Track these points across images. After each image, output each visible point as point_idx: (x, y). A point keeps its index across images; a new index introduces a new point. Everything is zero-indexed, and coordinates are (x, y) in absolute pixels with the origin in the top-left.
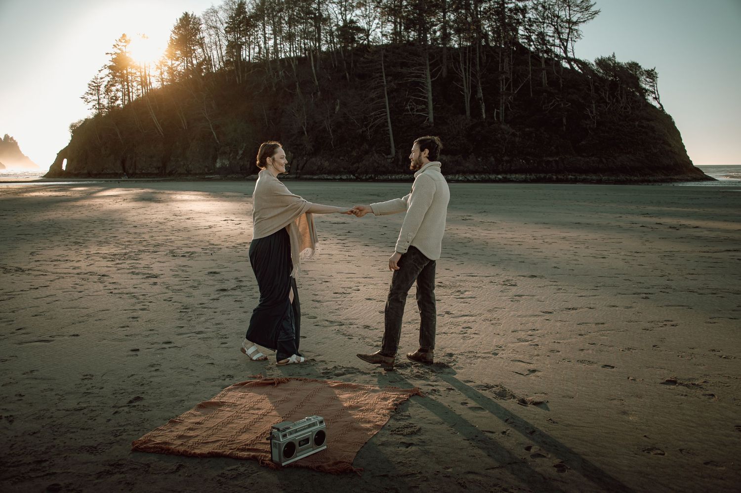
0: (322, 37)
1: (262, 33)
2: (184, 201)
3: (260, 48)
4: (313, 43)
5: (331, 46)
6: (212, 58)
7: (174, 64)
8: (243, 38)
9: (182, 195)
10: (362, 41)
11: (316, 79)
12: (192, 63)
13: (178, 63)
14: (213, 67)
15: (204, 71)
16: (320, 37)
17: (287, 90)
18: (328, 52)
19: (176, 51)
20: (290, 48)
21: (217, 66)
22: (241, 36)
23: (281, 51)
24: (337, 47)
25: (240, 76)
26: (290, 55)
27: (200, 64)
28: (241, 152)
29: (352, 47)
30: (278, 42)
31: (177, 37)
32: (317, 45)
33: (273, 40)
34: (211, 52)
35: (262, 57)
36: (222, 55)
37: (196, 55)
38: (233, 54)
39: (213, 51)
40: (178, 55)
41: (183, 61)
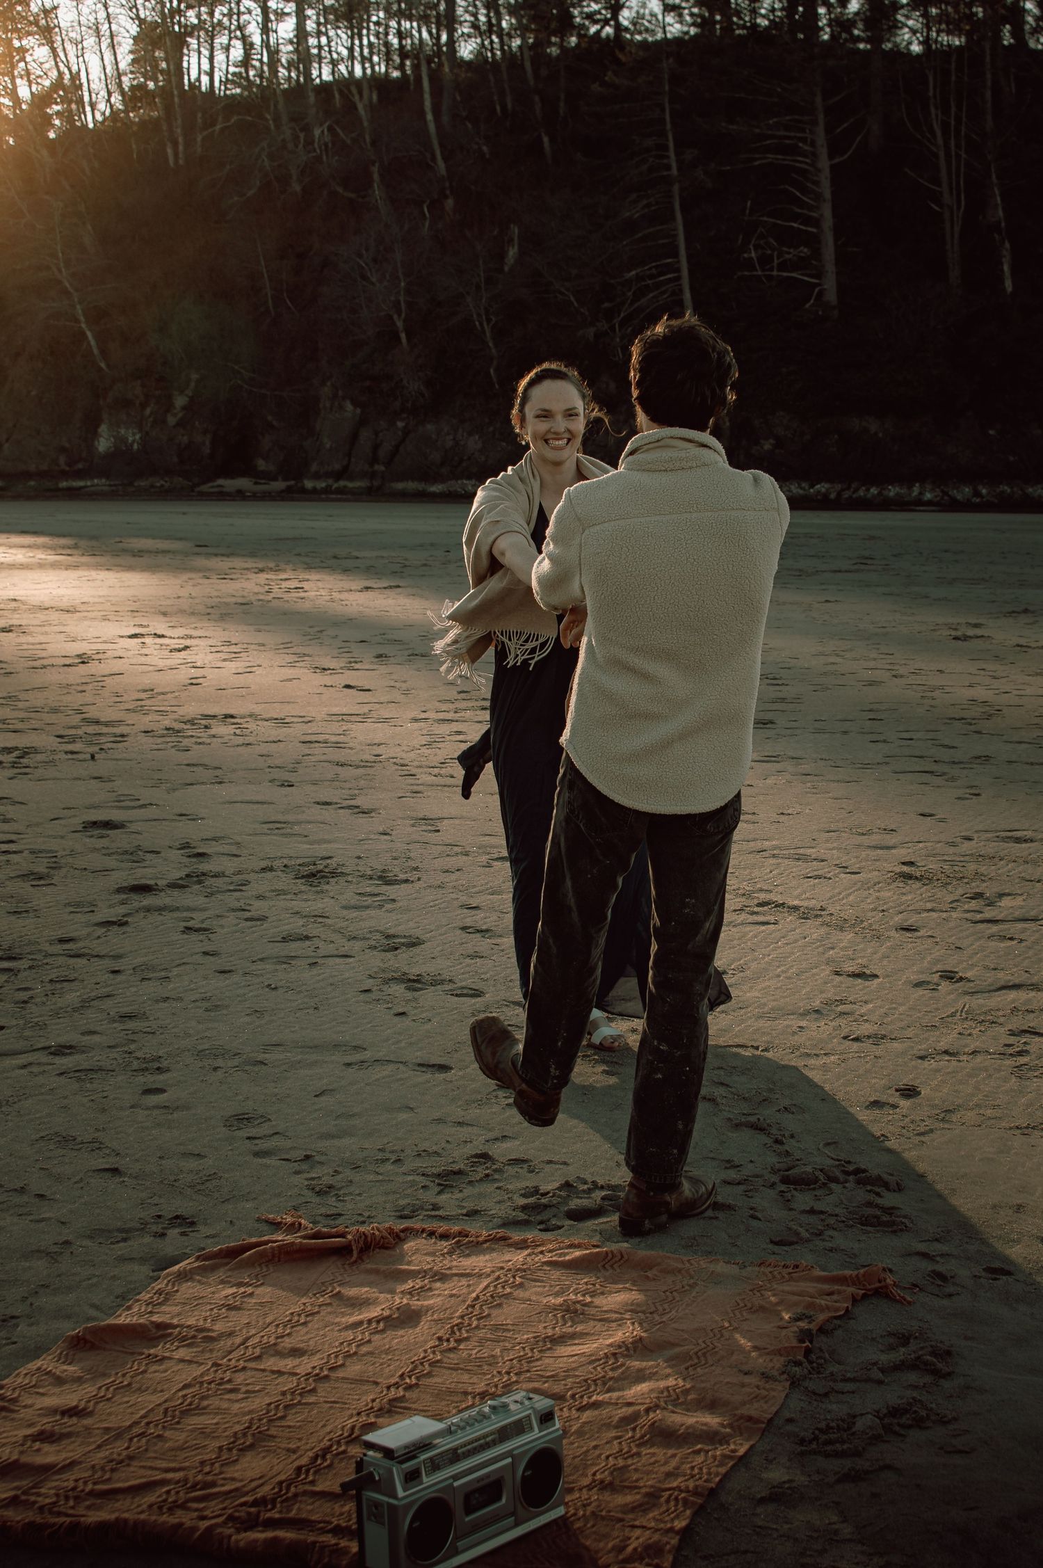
0: (460, 11)
3: (248, 46)
4: (430, 33)
5: (492, 42)
6: (84, 80)
8: (190, 13)
10: (598, 27)
11: (438, 153)
12: (14, 95)
14: (88, 109)
15: (57, 122)
16: (454, 11)
17: (340, 190)
18: (479, 64)
20: (351, 50)
21: (102, 106)
22: (183, 6)
23: (319, 58)
24: (510, 47)
25: (180, 140)
26: (351, 73)
27: (41, 101)
28: (180, 401)
29: (561, 47)
30: (310, 26)
32: (444, 38)
33: (293, 20)
34: (81, 59)
35: (254, 76)
36: (118, 69)
37: (29, 67)
38: (157, 66)
39: (86, 56)
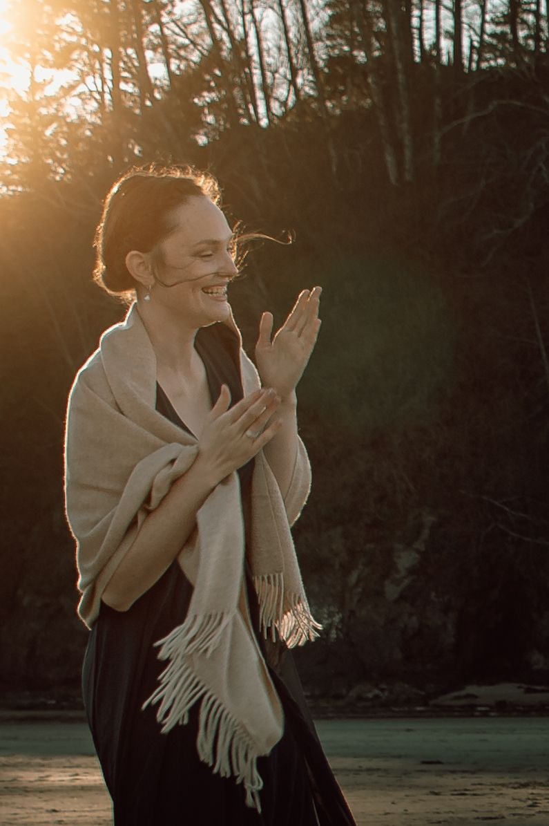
6: (253, 50)
7: (46, 83)
12: (141, 77)
14: (259, 94)
15: (210, 119)
21: (282, 91)
25: (407, 141)
27: (185, 85)
28: (406, 560)
34: (248, 17)
35: (526, 38)
36: (307, 31)
37: (167, 32)
38: (370, 25)
39: (257, 12)
40: (65, 36)
41: (92, 67)
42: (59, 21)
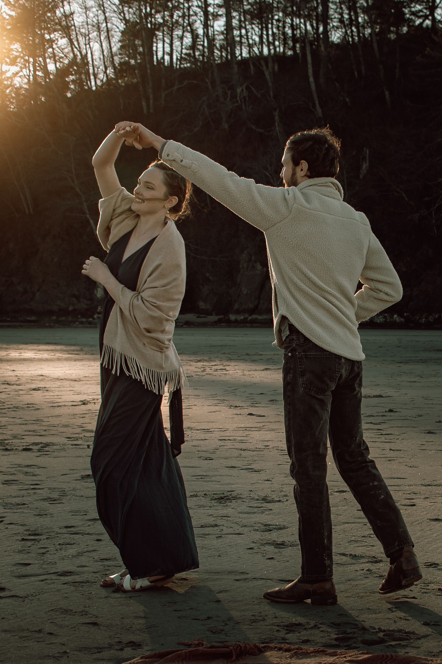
0: (331, 12)
1: (200, 4)
2: (25, 360)
3: (195, 36)
4: (312, 26)
5: (352, 31)
6: (90, 59)
7: (6, 71)
8: (158, 16)
9: (22, 351)
10: (421, 20)
11: (317, 102)
12: (45, 69)
13: (14, 69)
14: (92, 77)
15: (72, 86)
16: (328, 11)
17: (254, 127)
18: (344, 45)
19: (11, 43)
20: (261, 37)
21: (101, 76)
22: (153, 11)
23: (241, 43)
24: (364, 34)
25: (151, 97)
26: (261, 52)
27: (62, 73)
29: (397, 33)
30: (235, 22)
31: (13, 13)
32: (321, 29)
33: (224, 19)
34: (88, 46)
35: (199, 55)
36: (111, 52)
37: (55, 51)
38: (137, 49)
39: (91, 44)
40: (14, 53)
41: (25, 65)
42: (13, 47)
